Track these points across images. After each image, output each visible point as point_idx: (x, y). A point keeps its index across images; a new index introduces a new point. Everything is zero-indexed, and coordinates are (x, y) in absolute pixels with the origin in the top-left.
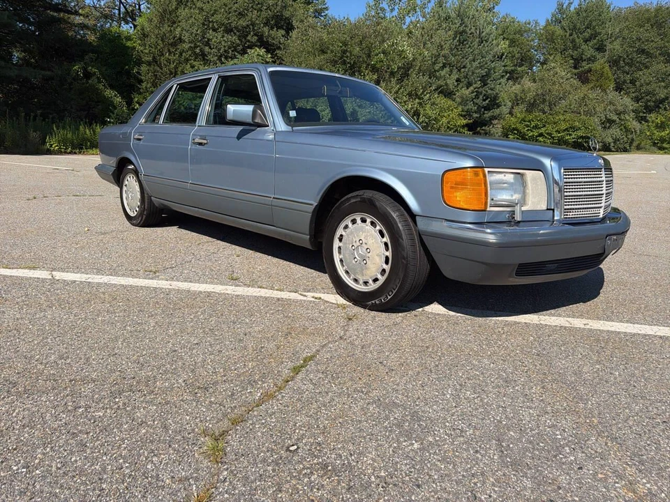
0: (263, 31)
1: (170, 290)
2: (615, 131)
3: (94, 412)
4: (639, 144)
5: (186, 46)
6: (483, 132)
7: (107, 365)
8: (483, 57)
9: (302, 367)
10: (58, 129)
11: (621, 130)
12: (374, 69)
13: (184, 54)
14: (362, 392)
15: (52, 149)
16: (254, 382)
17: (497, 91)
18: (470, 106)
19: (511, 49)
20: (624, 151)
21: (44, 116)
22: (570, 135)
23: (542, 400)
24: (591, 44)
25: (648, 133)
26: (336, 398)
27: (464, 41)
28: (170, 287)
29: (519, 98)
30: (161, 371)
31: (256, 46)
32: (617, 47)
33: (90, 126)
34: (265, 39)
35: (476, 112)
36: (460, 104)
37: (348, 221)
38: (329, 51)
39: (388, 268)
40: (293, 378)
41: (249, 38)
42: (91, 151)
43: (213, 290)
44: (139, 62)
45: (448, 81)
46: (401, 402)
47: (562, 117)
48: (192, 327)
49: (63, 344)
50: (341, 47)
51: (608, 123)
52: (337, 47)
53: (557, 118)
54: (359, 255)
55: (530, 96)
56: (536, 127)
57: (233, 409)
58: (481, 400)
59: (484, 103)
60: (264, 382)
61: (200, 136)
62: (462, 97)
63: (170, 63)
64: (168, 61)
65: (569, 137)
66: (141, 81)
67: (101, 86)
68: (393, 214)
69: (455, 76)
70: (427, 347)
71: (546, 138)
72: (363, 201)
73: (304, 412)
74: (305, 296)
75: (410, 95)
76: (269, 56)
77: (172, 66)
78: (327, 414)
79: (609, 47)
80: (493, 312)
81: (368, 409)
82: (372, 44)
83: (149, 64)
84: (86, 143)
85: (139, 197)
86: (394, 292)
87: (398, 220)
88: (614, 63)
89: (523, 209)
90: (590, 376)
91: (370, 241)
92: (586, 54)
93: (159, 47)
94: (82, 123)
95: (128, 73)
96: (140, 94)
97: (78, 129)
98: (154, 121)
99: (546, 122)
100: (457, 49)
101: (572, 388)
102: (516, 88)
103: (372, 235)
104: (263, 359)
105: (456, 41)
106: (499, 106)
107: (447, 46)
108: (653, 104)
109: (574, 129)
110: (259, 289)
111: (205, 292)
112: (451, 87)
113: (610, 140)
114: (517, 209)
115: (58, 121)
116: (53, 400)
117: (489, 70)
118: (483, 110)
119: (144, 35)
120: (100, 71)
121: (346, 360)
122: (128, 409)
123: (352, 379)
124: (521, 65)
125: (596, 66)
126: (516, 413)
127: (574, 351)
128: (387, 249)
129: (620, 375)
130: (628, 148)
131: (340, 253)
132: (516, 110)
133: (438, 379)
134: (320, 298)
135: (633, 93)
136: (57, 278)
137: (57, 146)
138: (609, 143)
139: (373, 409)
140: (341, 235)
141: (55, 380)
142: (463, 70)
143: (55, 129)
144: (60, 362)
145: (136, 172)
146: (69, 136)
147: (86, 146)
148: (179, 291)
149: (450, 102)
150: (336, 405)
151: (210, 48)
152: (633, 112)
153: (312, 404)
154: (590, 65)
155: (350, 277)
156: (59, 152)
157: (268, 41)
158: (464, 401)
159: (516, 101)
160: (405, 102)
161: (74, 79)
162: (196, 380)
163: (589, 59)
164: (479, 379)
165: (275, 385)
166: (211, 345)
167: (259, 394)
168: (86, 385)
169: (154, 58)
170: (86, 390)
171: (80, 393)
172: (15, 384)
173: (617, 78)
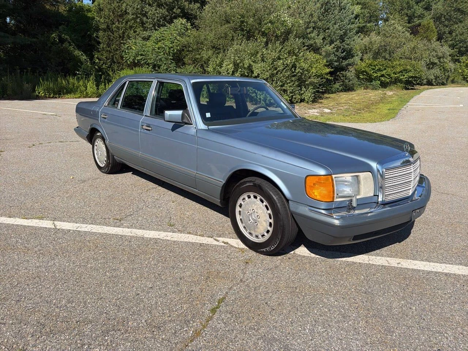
0: (184, 5)
1: (132, 237)
2: (436, 71)
3: (93, 349)
4: (453, 79)
5: (130, 17)
6: (341, 75)
7: (98, 308)
8: (341, 21)
9: (217, 308)
10: (43, 81)
11: (440, 70)
12: (264, 34)
13: (129, 23)
14: (255, 329)
15: (40, 95)
16: (188, 321)
17: (351, 46)
18: (332, 57)
19: (363, 11)
20: (442, 85)
21: (33, 71)
22: (404, 75)
23: (365, 333)
24: (421, 4)
25: (460, 71)
26: (238, 335)
27: (328, 9)
28: (131, 235)
29: (367, 48)
30: (131, 313)
31: (179, 16)
32: (440, 7)
33: (65, 77)
34: (186, 11)
35: (336, 61)
36: (325, 56)
37: (245, 196)
38: (231, 22)
39: (271, 229)
40: (211, 318)
41: (175, 10)
42: (67, 96)
43: (158, 237)
44: (97, 29)
45: (317, 41)
46: (278, 337)
47: (398, 63)
48: (147, 272)
49: (69, 290)
50: (240, 19)
51: (431, 65)
52: (237, 19)
53: (395, 63)
54: (253, 219)
55: (375, 47)
56: (379, 70)
57: (176, 344)
58: (327, 333)
59: (342, 54)
60: (194, 322)
61: (147, 124)
62: (326, 52)
63: (119, 30)
64: (118, 28)
65: (402, 77)
66: (99, 43)
67: (71, 48)
68: (274, 196)
69: (321, 37)
70: (296, 288)
71: (386, 78)
72: (255, 185)
73: (219, 347)
74: (218, 241)
75: (289, 52)
76: (189, 24)
77: (121, 32)
78: (233, 348)
79: (434, 7)
80: (339, 253)
81: (258, 344)
82: (262, 16)
83: (104, 30)
84: (63, 91)
85: (106, 155)
86: (275, 246)
87: (277, 201)
88: (437, 19)
89: (358, 197)
90: (396, 311)
91: (260, 212)
92: (417, 12)
93: (111, 18)
94: (59, 75)
95: (90, 36)
96: (99, 52)
97: (57, 80)
98: (114, 104)
99: (386, 66)
100: (323, 16)
101: (385, 322)
102: (366, 40)
103: (261, 208)
104: (192, 301)
105: (322, 9)
106: (353, 56)
107: (316, 15)
108: (464, 49)
109: (406, 71)
110: (188, 235)
111: (153, 239)
112: (318, 45)
113: (432, 77)
114: (354, 199)
115: (43, 74)
116: (68, 339)
117: (346, 31)
118: (341, 59)
119: (100, 9)
120: (70, 37)
121: (244, 302)
122: (113, 345)
123: (248, 319)
124: (369, 22)
125: (424, 22)
126: (348, 344)
127: (389, 288)
128: (270, 218)
129: (416, 310)
130: (445, 82)
131: (240, 214)
132: (365, 57)
133: (302, 316)
134: (227, 243)
135: (450, 41)
136: (58, 227)
137: (43, 93)
138: (432, 80)
139: (261, 344)
140: (241, 204)
141: (67, 322)
142: (327, 31)
143: (41, 80)
144: (68, 306)
145: (104, 140)
146: (51, 85)
147: (63, 92)
148: (137, 238)
149: (318, 56)
150: (238, 341)
151: (147, 18)
152: (450, 56)
153: (223, 340)
154: (420, 21)
155: (247, 231)
156: (45, 98)
157: (188, 12)
158: (317, 335)
159: (365, 51)
160: (285, 58)
161: (52, 43)
162: (153, 320)
163: (419, 16)
164: (327, 316)
165: (201, 323)
166: (159, 289)
167: (191, 332)
168: (86, 326)
169: (108, 26)
170: (87, 329)
171: (84, 332)
172: (44, 326)
173: (439, 31)
